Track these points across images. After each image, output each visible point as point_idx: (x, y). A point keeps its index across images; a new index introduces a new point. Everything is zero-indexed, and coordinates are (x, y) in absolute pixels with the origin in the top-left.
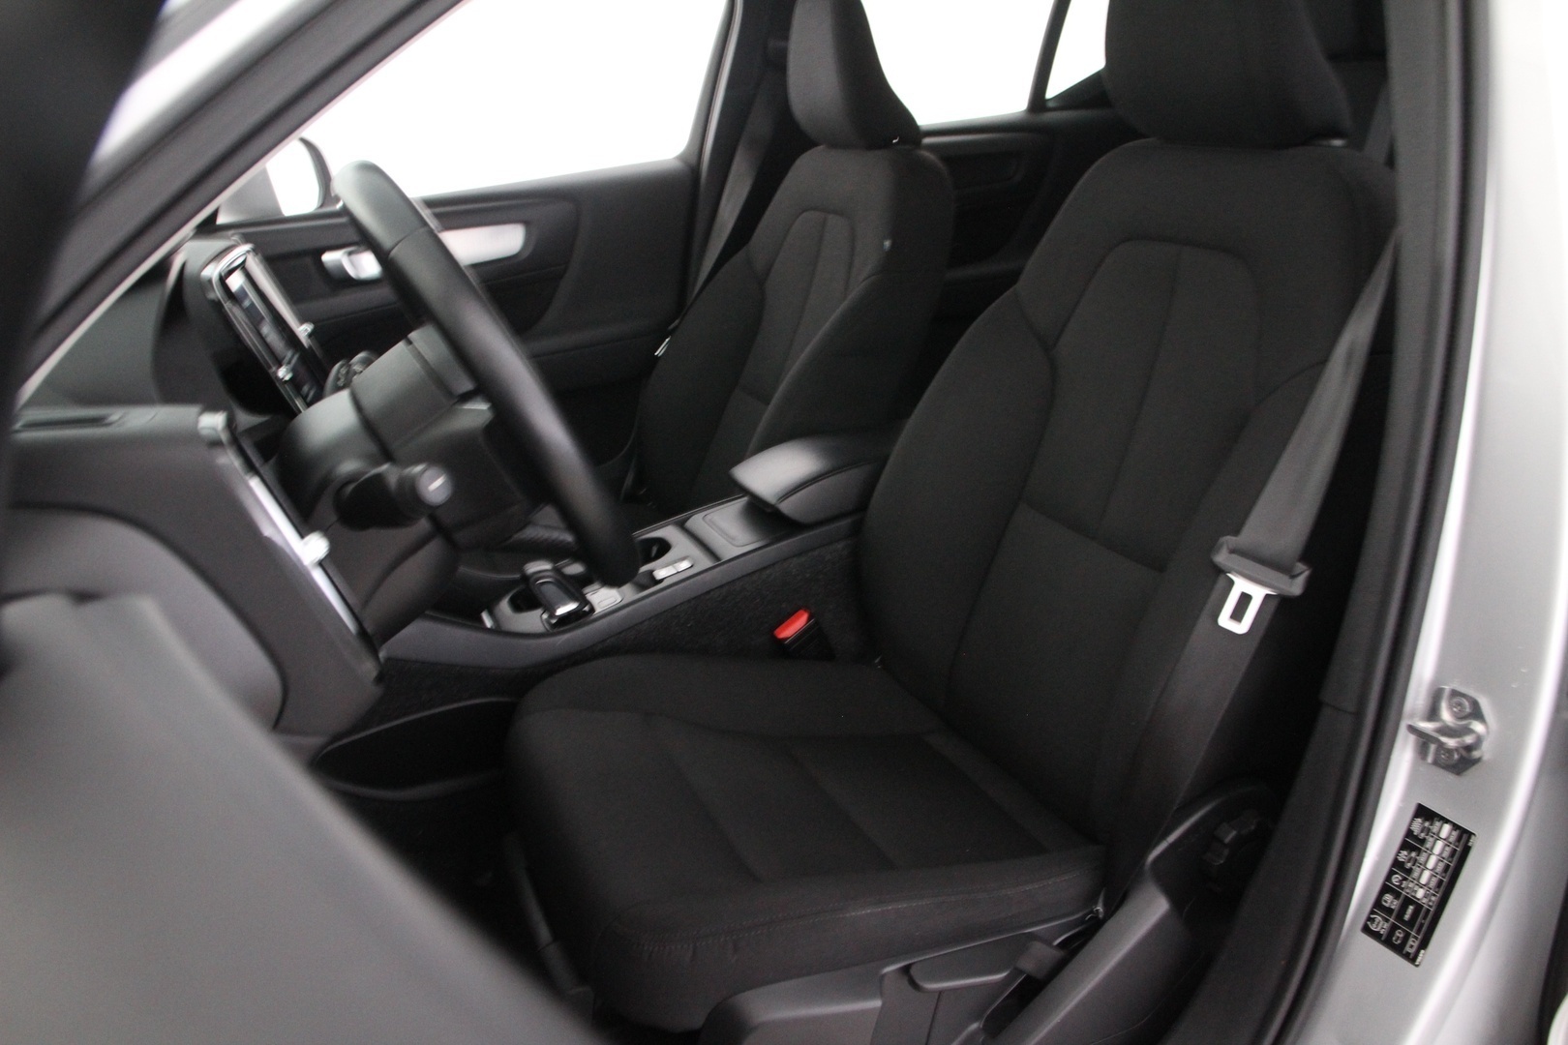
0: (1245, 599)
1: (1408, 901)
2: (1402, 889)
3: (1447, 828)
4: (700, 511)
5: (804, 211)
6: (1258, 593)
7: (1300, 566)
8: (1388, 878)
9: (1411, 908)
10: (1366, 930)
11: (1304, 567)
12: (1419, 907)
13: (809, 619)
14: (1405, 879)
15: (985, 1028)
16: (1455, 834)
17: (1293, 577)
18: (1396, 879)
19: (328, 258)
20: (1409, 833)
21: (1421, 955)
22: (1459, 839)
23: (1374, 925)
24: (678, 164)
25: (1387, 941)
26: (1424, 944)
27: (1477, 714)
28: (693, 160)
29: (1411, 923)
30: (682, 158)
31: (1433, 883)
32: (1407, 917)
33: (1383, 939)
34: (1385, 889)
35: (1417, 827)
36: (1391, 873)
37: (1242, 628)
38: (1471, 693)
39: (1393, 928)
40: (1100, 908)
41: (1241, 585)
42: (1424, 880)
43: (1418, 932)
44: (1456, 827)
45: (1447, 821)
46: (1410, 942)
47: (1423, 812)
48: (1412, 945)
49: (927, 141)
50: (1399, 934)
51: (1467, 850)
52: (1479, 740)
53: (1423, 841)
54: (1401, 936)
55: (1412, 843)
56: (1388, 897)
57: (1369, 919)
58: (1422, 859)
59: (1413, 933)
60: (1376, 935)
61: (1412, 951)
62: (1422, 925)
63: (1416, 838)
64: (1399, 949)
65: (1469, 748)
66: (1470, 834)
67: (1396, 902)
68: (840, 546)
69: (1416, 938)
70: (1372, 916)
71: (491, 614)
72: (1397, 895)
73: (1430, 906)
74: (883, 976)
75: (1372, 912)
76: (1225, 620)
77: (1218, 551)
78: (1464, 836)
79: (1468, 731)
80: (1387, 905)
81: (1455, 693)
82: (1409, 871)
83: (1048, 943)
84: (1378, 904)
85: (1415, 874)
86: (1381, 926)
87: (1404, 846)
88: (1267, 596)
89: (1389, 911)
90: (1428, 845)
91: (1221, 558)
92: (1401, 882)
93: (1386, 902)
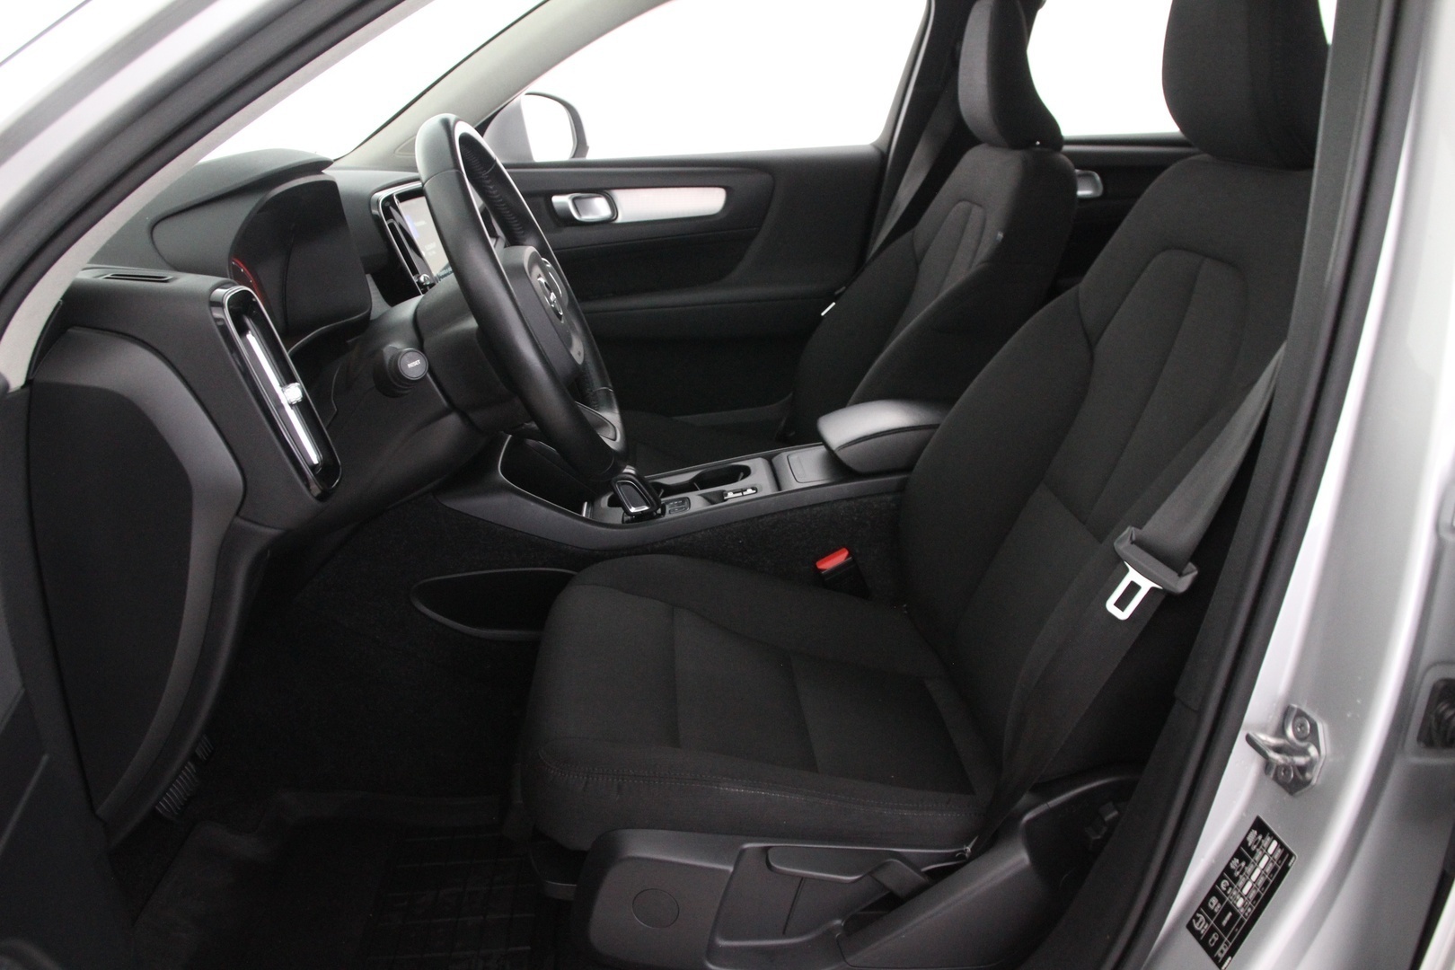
0: (1133, 588)
1: (1229, 908)
2: (1227, 895)
3: (1275, 844)
4: (786, 451)
5: (960, 201)
6: (1146, 585)
7: (1191, 566)
8: (1218, 882)
9: (1230, 914)
10: (1190, 927)
11: (1194, 567)
12: (1236, 915)
13: (848, 556)
14: (1231, 886)
15: (846, 928)
16: (1279, 851)
17: (1180, 575)
18: (1224, 884)
19: (557, 200)
20: (1244, 843)
21: (1228, 961)
22: (1281, 858)
23: (1198, 924)
24: (872, 150)
25: (1203, 942)
26: (1232, 952)
27: (1313, 737)
28: (884, 149)
29: (1226, 930)
30: (874, 145)
31: (1252, 896)
32: (1224, 923)
33: (1202, 938)
34: (1214, 892)
35: (1251, 839)
36: (1221, 878)
37: (1123, 615)
38: (1314, 716)
39: (1211, 931)
40: (969, 849)
41: (1133, 576)
42: (1245, 891)
43: (1230, 939)
44: (1281, 845)
45: (1275, 837)
46: (1222, 947)
47: (1260, 827)
48: (1224, 948)
49: (1066, 148)
50: (1215, 937)
51: (1285, 869)
52: (1311, 764)
53: (1253, 854)
54: (1216, 939)
55: (1244, 853)
56: (1214, 900)
57: (1195, 917)
58: (1249, 870)
59: (1226, 939)
60: (1196, 934)
61: (1221, 956)
62: (1234, 933)
63: (1248, 849)
64: (1211, 951)
65: (1302, 769)
66: (1291, 855)
67: (1219, 906)
68: (889, 498)
69: (1228, 945)
70: (1198, 915)
71: (591, 504)
72: (1221, 900)
73: (1246, 917)
74: (744, 850)
75: (1198, 911)
76: (1110, 606)
77: (1121, 541)
78: (1286, 854)
79: (1304, 752)
80: (1212, 907)
81: (1301, 714)
82: (1236, 880)
83: (916, 868)
84: (1204, 905)
85: (1240, 883)
86: (1202, 927)
87: (1238, 855)
88: (1152, 589)
89: (1212, 913)
90: (1257, 858)
91: (1123, 545)
92: (1227, 888)
93: (1212, 904)
